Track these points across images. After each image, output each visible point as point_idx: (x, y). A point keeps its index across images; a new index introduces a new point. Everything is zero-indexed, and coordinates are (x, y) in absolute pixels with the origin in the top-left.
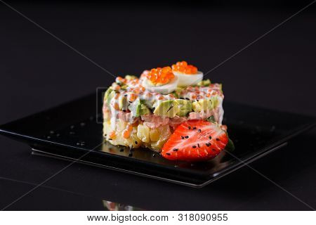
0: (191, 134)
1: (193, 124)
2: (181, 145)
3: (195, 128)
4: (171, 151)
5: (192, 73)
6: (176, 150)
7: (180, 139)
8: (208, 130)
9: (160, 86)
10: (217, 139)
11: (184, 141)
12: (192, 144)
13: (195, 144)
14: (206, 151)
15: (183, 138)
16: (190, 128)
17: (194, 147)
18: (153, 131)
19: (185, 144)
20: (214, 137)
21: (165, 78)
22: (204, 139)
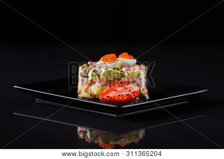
0: (119, 89)
1: (122, 84)
2: (112, 94)
3: (123, 86)
4: (105, 97)
5: (130, 58)
6: (108, 96)
7: (112, 91)
8: (130, 87)
9: (107, 64)
10: (134, 92)
11: (114, 92)
13: (120, 94)
14: (125, 98)
16: (119, 86)
17: (119, 95)
18: (100, 88)
19: (114, 94)
20: (133, 91)
21: (110, 59)
22: (126, 92)
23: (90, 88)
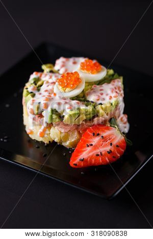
0: (95, 141)
1: (97, 130)
2: (86, 154)
3: (98, 135)
4: (77, 161)
6: (82, 160)
7: (85, 147)
8: (110, 135)
9: (69, 92)
10: (117, 146)
11: (89, 149)
12: (95, 152)
13: (98, 151)
14: (107, 159)
15: (88, 146)
16: (94, 134)
17: (98, 155)
18: (63, 135)
19: (89, 152)
20: (115, 143)
21: (73, 85)
22: (106, 146)
23: (47, 132)
